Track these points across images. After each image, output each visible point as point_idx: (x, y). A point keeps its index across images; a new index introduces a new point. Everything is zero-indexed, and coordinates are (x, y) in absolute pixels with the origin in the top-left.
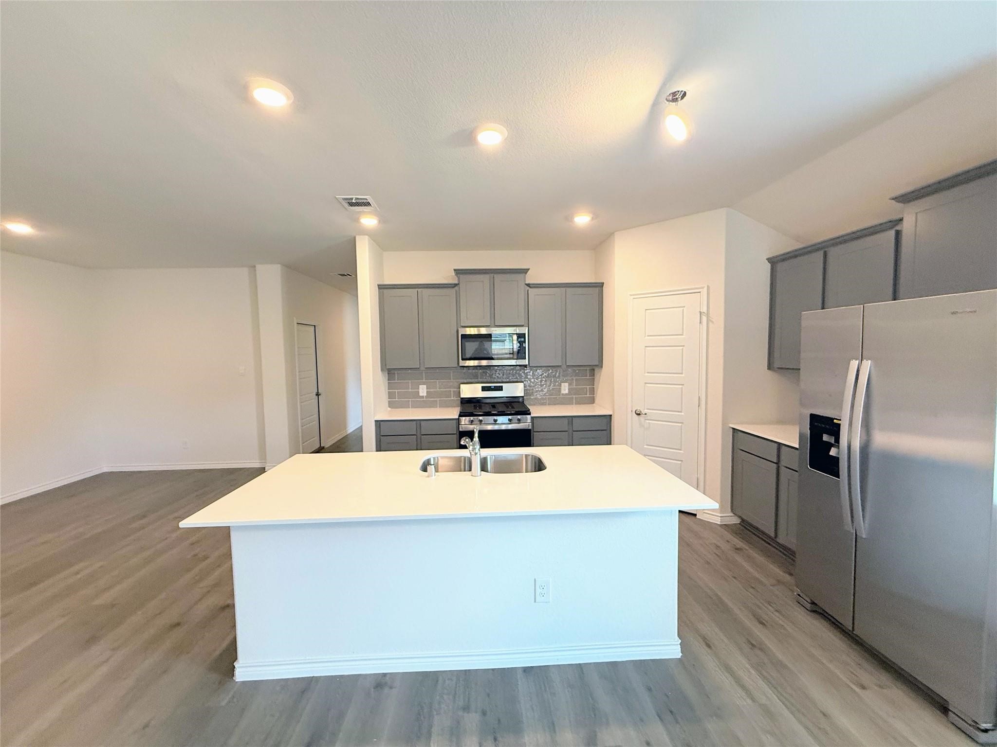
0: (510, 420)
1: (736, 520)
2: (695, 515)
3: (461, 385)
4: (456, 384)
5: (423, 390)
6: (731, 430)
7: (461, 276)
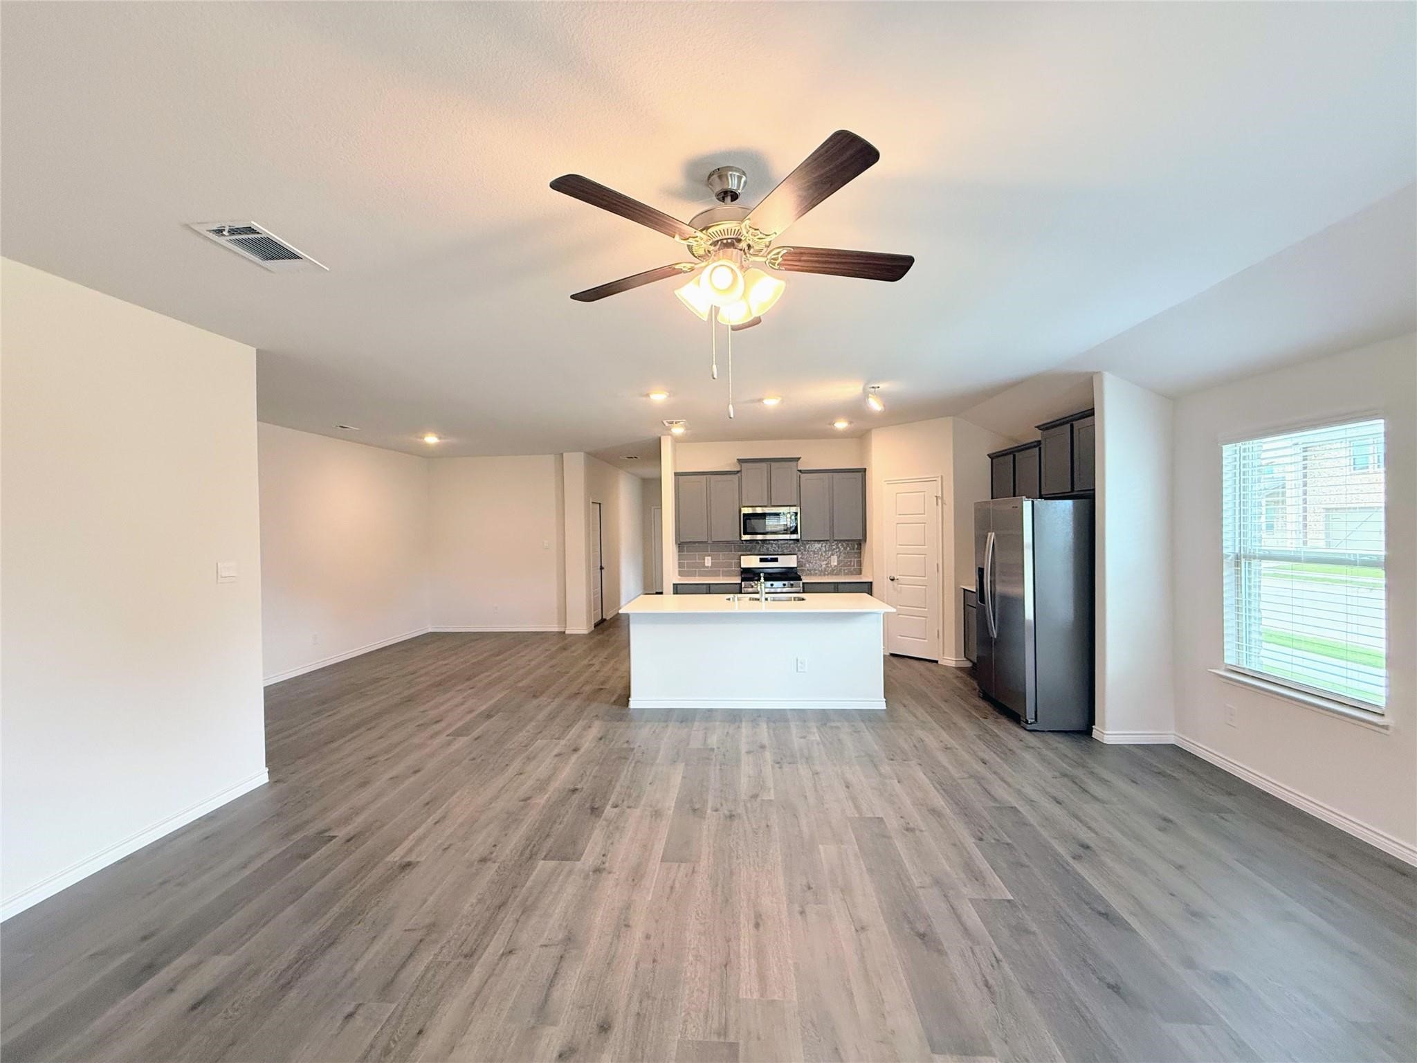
0: (784, 585)
1: (969, 664)
2: (937, 662)
3: (742, 557)
4: (737, 557)
5: (708, 561)
6: (963, 591)
7: (743, 464)
